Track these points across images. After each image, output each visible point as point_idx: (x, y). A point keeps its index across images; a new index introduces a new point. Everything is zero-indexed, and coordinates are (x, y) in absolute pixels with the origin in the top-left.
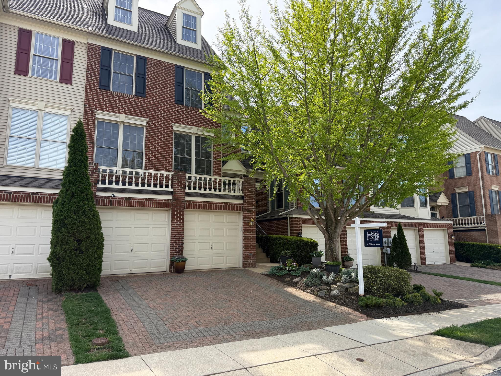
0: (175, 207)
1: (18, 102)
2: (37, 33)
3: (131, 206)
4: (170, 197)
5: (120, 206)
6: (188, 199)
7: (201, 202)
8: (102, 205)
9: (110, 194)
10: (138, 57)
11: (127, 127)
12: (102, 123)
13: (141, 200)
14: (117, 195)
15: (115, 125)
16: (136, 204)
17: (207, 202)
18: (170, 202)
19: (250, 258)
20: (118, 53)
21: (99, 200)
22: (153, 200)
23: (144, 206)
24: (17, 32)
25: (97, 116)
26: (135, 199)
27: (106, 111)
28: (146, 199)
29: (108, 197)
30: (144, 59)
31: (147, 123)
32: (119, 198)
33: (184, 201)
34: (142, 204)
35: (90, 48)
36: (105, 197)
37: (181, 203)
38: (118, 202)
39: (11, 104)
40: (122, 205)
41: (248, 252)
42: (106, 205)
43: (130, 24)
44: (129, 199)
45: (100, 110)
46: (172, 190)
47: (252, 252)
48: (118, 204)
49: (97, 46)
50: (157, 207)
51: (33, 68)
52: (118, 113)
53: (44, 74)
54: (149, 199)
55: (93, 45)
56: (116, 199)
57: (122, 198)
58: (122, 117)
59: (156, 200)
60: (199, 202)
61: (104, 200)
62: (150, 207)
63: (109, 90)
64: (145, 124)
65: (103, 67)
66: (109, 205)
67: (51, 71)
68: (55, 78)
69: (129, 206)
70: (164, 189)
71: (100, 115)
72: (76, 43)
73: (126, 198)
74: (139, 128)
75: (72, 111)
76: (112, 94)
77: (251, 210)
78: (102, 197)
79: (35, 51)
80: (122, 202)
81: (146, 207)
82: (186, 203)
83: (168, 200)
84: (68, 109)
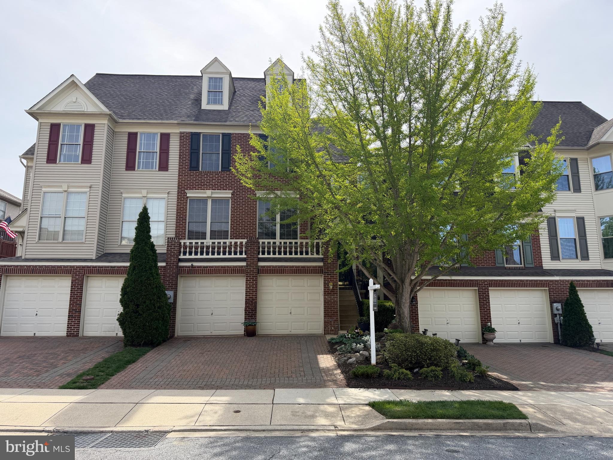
0: (248, 273)
1: (128, 193)
2: (141, 134)
3: (208, 274)
4: (244, 264)
5: (199, 274)
6: (261, 264)
7: (276, 267)
8: (183, 274)
9: (189, 264)
10: (224, 135)
11: (215, 201)
12: (193, 200)
13: (217, 267)
14: (196, 264)
15: (204, 201)
16: (212, 272)
17: (282, 266)
18: (244, 268)
19: (331, 324)
20: (205, 136)
21: (181, 269)
22: (228, 267)
23: (220, 273)
24: (127, 136)
25: (188, 195)
26: (212, 267)
27: (196, 189)
28: (222, 267)
29: (189, 267)
30: (229, 135)
31: (232, 194)
32: (198, 267)
33: (259, 266)
34: (218, 272)
35: (182, 136)
36: (186, 267)
37: (254, 269)
38: (197, 270)
39: (123, 195)
40: (201, 273)
41: (329, 318)
42: (187, 274)
43: (222, 104)
44: (207, 267)
45: (190, 189)
46: (245, 256)
47: (333, 318)
48: (197, 272)
49: (187, 133)
50: (231, 273)
51: (139, 163)
52: (206, 189)
53: (148, 166)
54: (224, 267)
55: (183, 133)
56: (196, 267)
57: (200, 267)
58: (208, 193)
59: (231, 267)
60: (273, 267)
61: (185, 270)
62: (226, 274)
63: (198, 171)
64: (230, 196)
65: (192, 151)
66: (189, 274)
67: (153, 163)
68: (156, 169)
69: (206, 274)
70: (238, 256)
71: (191, 194)
72: (171, 135)
73: (204, 267)
74: (226, 200)
75: (168, 193)
76: (201, 173)
77: (332, 273)
78: (183, 267)
79: (140, 148)
80: (201, 270)
81: (222, 274)
82: (260, 268)
83: (242, 267)
84: (165, 192)
